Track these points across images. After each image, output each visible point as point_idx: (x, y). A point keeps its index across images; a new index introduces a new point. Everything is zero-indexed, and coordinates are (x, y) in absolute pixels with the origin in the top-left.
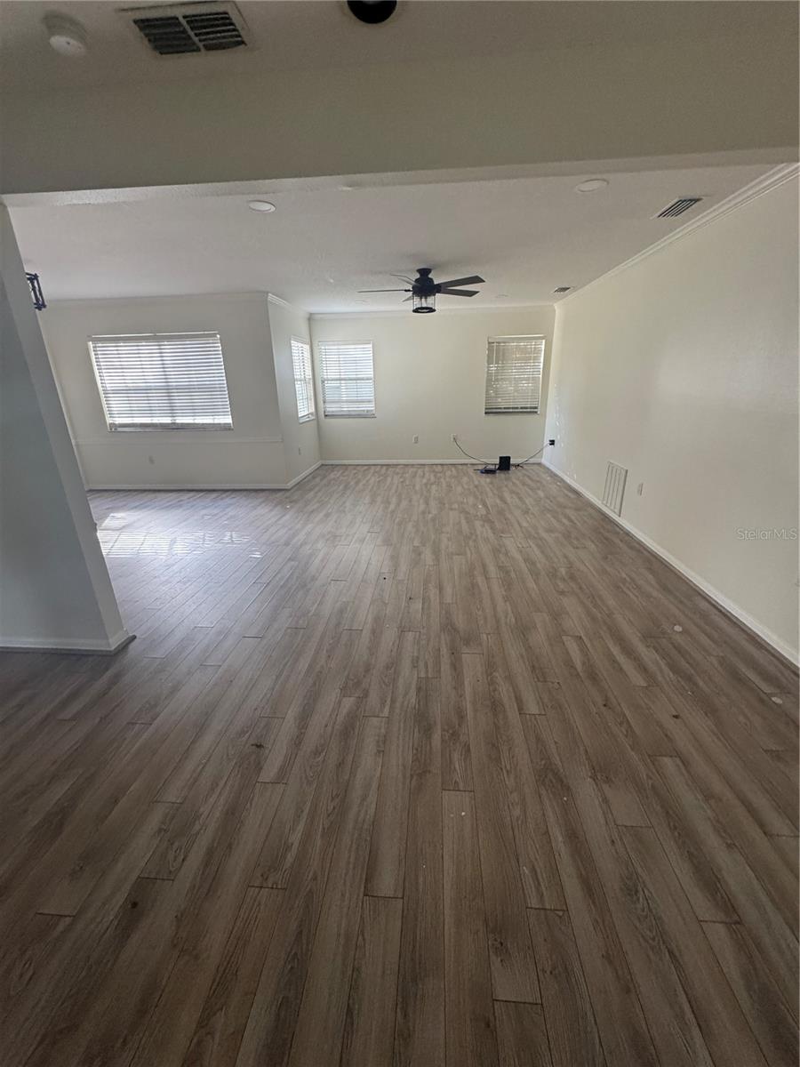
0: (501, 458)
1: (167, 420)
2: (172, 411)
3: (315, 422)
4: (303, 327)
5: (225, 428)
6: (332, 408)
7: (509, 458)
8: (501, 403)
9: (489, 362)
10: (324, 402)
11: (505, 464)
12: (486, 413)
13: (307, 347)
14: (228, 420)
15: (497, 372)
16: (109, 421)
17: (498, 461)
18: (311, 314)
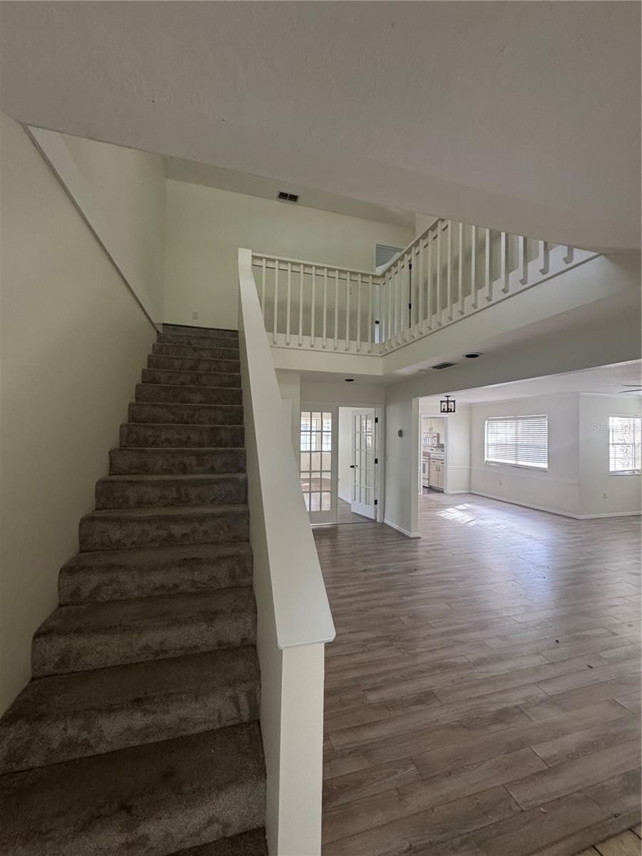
1: (513, 462)
2: (516, 457)
5: (543, 470)
14: (545, 466)
16: (486, 459)
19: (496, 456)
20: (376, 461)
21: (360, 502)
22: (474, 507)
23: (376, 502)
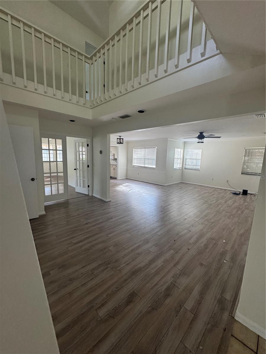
0: (243, 190)
1: (143, 166)
2: (145, 164)
3: (182, 170)
4: (182, 145)
5: (154, 168)
6: (187, 167)
7: (247, 191)
8: (249, 170)
9: (245, 156)
10: (185, 165)
11: (245, 193)
12: (242, 174)
13: (182, 150)
14: (155, 167)
15: (248, 160)
16: (133, 164)
17: (242, 191)
18: (185, 142)
19: (137, 163)
20: (88, 166)
21: (80, 187)
22: (130, 184)
23: (89, 186)
